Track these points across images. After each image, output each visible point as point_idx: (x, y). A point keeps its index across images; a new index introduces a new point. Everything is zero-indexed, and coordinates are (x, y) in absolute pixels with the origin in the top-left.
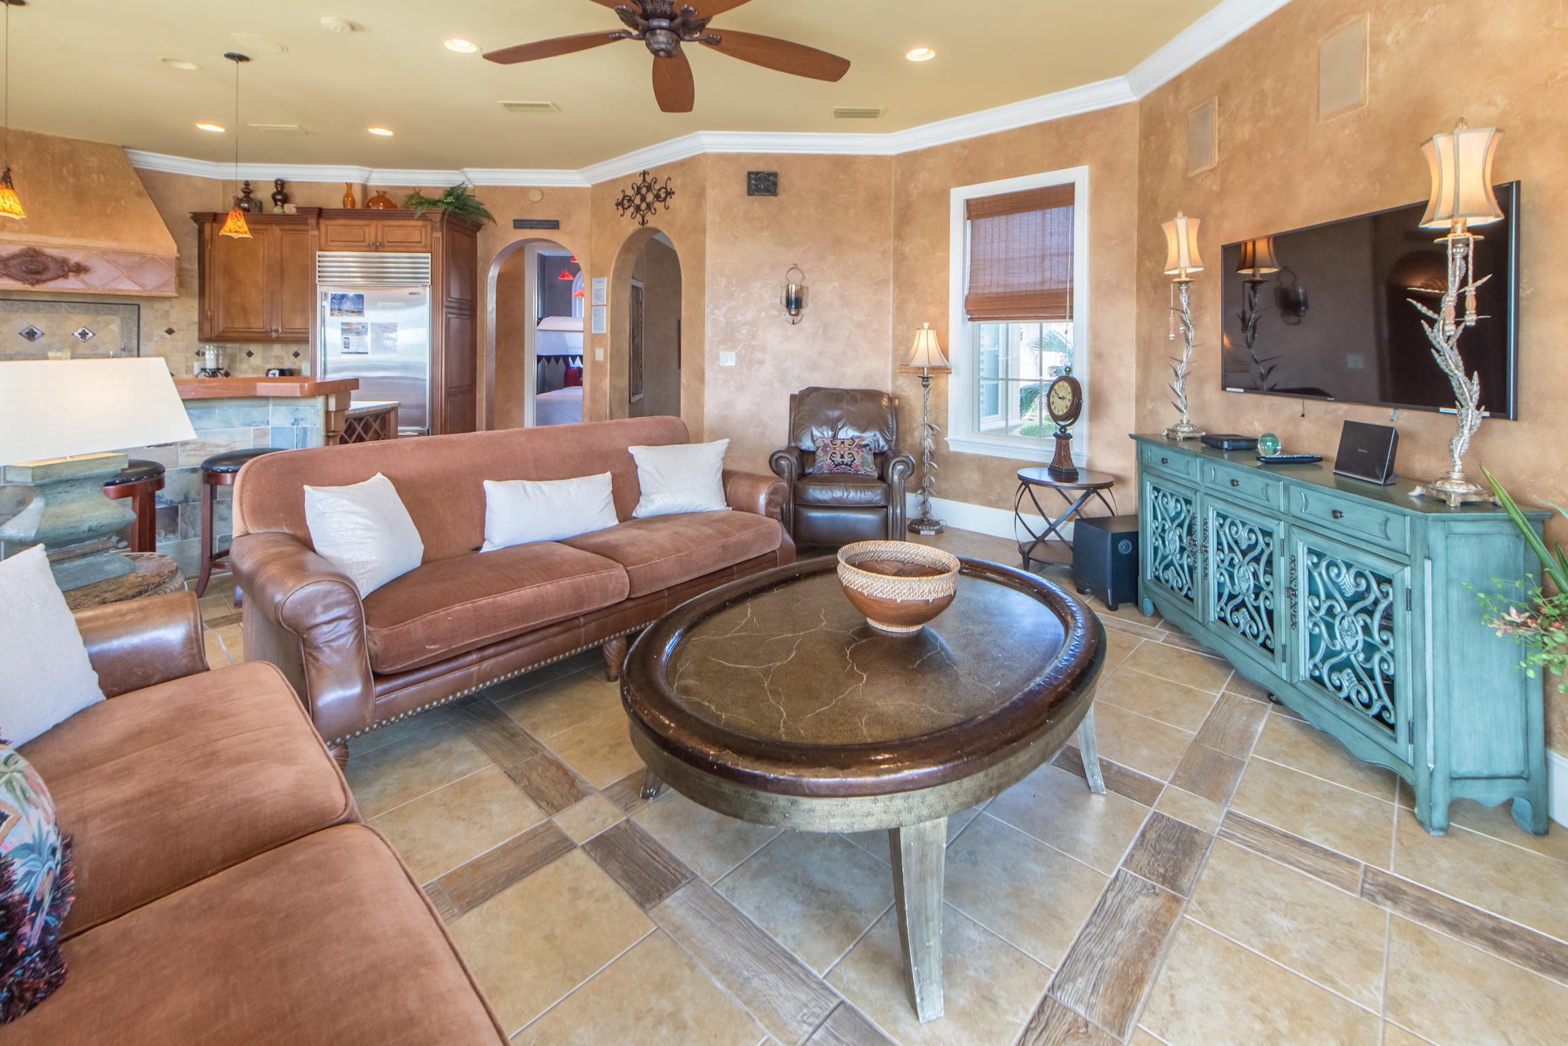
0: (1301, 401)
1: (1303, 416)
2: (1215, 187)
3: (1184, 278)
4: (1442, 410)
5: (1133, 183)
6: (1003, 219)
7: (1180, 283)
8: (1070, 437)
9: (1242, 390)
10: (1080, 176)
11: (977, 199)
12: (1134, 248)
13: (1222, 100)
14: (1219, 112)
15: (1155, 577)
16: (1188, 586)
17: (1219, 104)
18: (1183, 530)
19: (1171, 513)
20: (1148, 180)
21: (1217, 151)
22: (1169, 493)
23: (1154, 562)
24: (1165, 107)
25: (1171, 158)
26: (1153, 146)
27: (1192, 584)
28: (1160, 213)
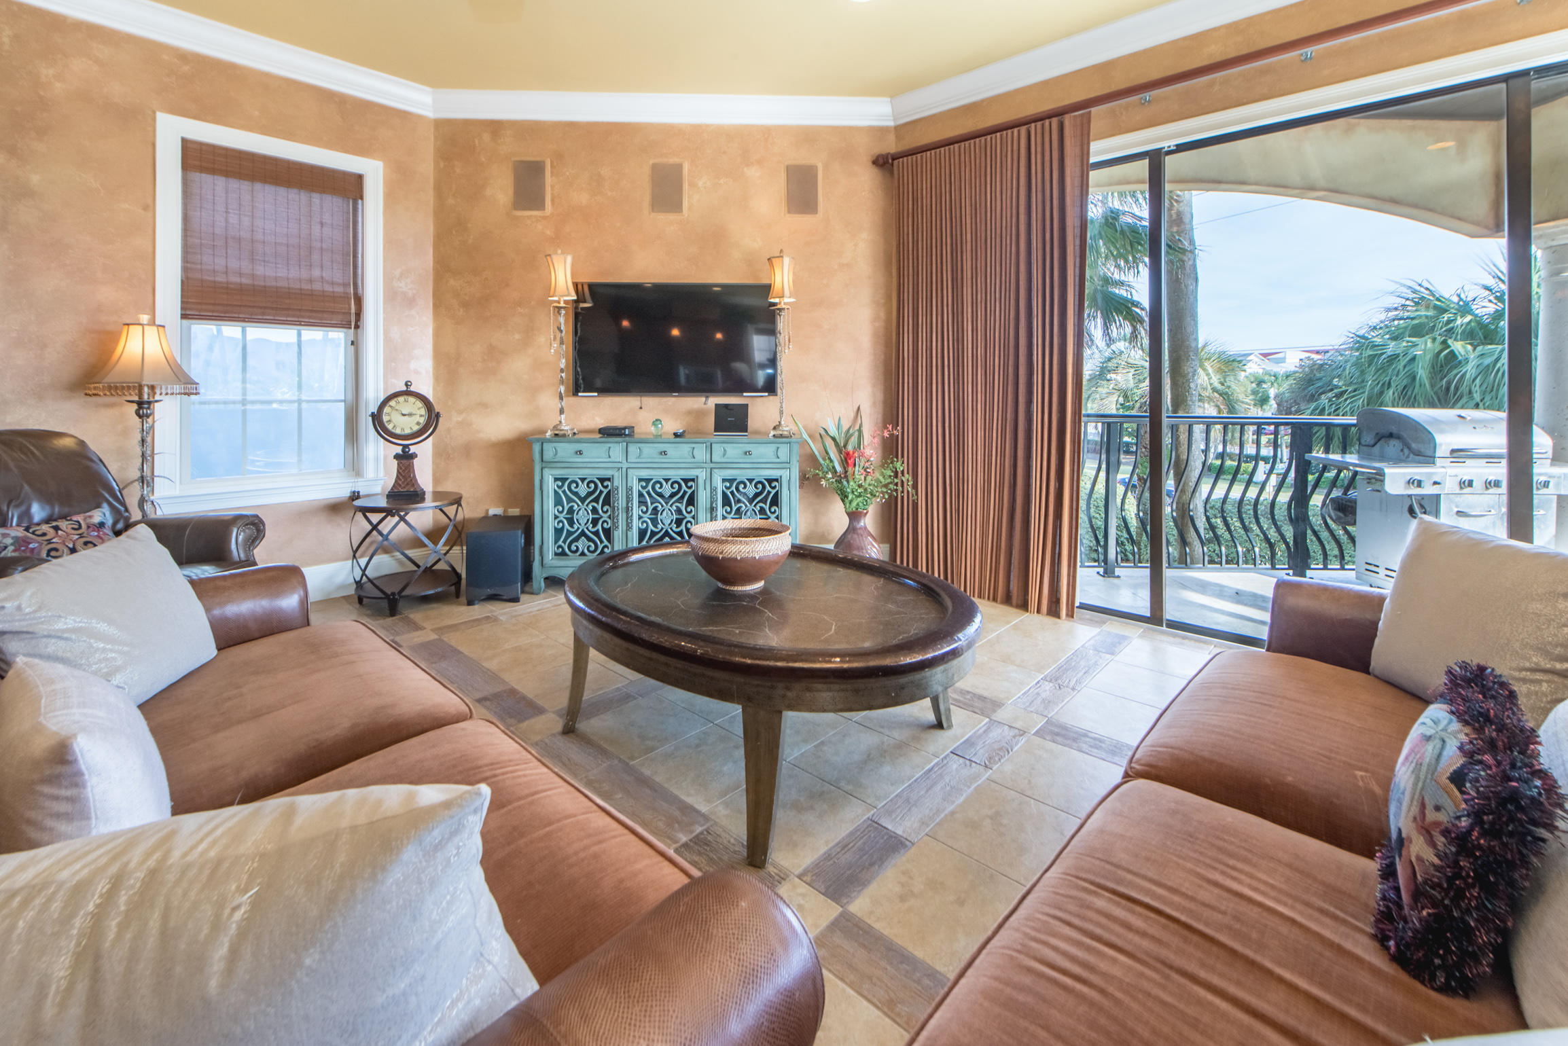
0: (639, 398)
1: (641, 408)
2: (548, 232)
3: (562, 304)
4: (745, 394)
5: (429, 196)
6: (245, 186)
7: (560, 308)
8: (414, 456)
9: (596, 394)
10: (372, 170)
11: (201, 144)
12: (427, 260)
13: (555, 164)
14: (552, 173)
15: (556, 554)
16: (603, 545)
17: (552, 166)
18: (598, 503)
19: (583, 495)
20: (451, 201)
21: (550, 203)
22: (579, 478)
23: (556, 542)
24: (477, 141)
25: (488, 192)
26: (458, 170)
27: (609, 541)
28: (472, 237)
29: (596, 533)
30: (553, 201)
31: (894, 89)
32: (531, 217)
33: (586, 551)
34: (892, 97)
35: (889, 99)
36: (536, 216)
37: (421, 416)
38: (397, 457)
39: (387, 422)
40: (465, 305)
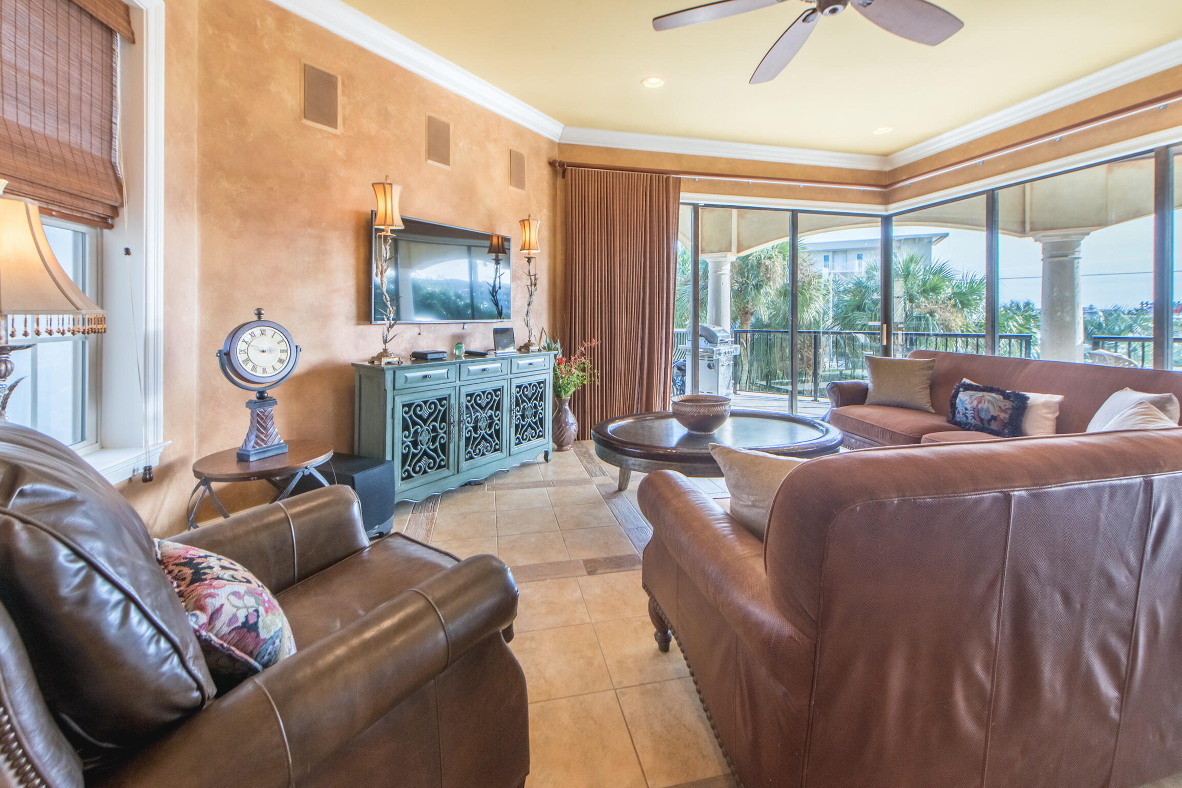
0: (418, 325)
2: (340, 153)
3: (389, 233)
7: (386, 237)
13: (346, 83)
14: (343, 92)
15: (403, 479)
16: (440, 458)
17: (343, 84)
18: (437, 422)
19: (425, 416)
20: (222, 82)
21: (341, 123)
22: (423, 402)
23: (403, 466)
24: (258, 23)
25: (273, 87)
26: (233, 47)
27: (444, 455)
28: (252, 134)
29: (435, 450)
30: (344, 120)
31: (569, 122)
32: (320, 131)
33: (427, 469)
34: (566, 125)
35: (563, 126)
36: (327, 132)
37: (282, 351)
38: (249, 404)
39: (244, 361)
40: (244, 215)
